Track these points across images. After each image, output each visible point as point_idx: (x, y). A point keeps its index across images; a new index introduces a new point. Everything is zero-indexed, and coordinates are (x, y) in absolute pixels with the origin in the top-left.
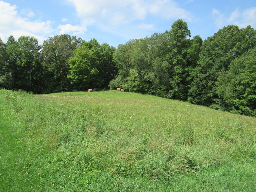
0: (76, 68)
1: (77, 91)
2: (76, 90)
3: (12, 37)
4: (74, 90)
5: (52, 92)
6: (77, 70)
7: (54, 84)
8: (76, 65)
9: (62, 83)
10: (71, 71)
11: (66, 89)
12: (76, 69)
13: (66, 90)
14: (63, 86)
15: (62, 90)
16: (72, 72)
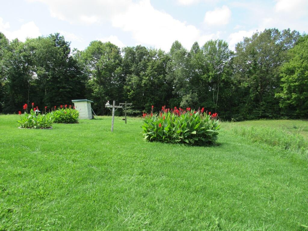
0: (294, 80)
1: (288, 119)
2: (286, 117)
3: (196, 44)
4: (282, 117)
5: (245, 119)
6: (297, 84)
7: (250, 107)
8: (295, 76)
9: (262, 106)
10: (285, 85)
11: (268, 114)
12: (295, 82)
13: (268, 116)
14: (264, 111)
15: (261, 116)
16: (285, 87)
